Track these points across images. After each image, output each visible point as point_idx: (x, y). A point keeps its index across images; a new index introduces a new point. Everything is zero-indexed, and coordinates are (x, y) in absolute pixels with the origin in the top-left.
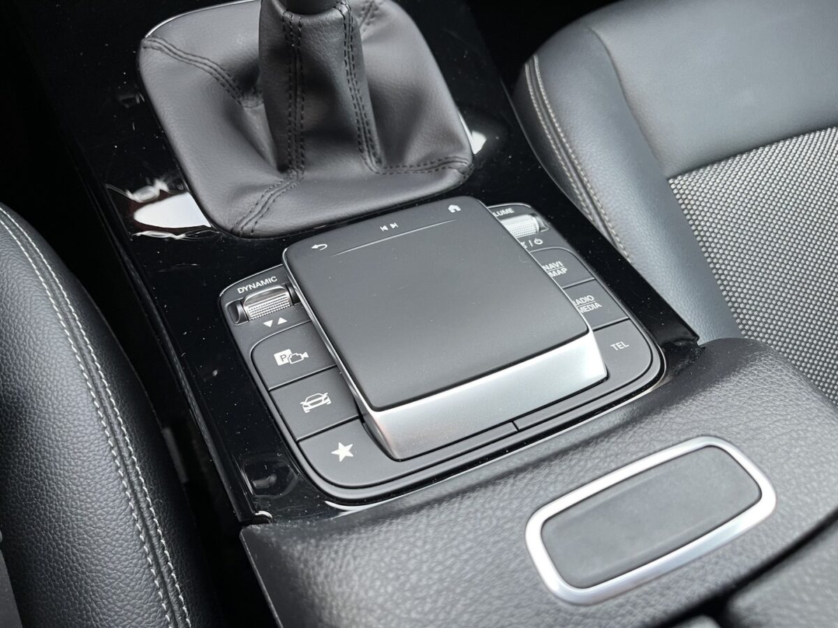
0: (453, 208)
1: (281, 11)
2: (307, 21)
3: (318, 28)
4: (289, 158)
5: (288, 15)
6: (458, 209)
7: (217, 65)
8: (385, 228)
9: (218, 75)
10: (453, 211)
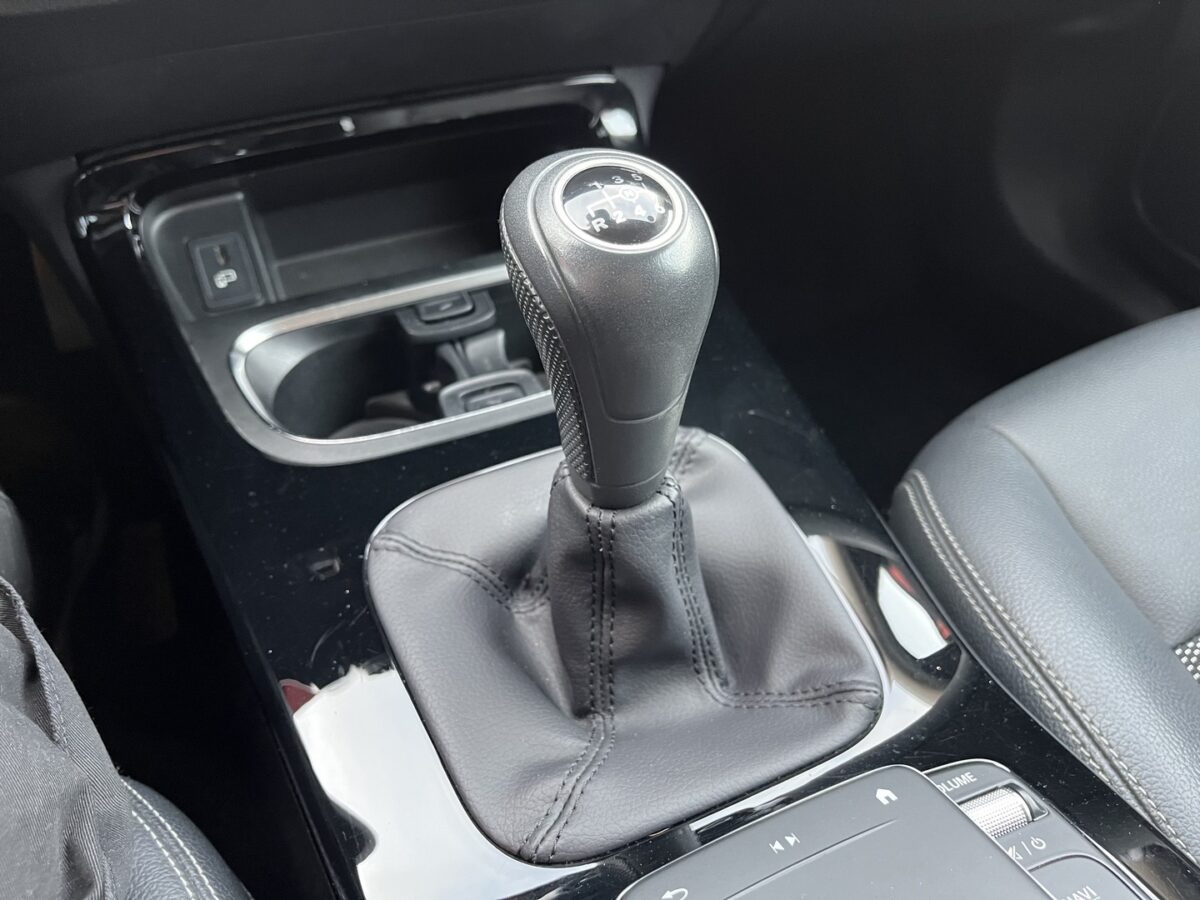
0: (883, 795)
1: (584, 506)
2: (622, 518)
3: (638, 525)
4: (592, 697)
5: (594, 513)
6: (894, 798)
7: (477, 561)
8: (778, 846)
9: (479, 576)
10: (885, 802)
